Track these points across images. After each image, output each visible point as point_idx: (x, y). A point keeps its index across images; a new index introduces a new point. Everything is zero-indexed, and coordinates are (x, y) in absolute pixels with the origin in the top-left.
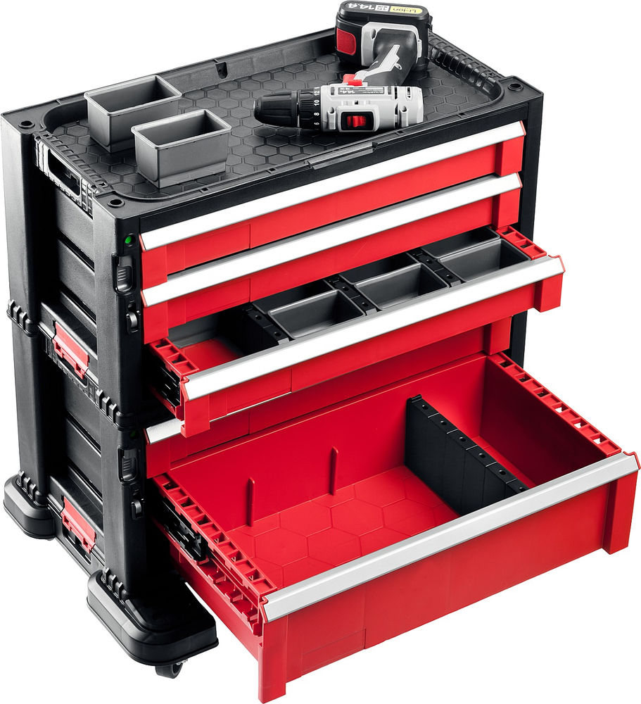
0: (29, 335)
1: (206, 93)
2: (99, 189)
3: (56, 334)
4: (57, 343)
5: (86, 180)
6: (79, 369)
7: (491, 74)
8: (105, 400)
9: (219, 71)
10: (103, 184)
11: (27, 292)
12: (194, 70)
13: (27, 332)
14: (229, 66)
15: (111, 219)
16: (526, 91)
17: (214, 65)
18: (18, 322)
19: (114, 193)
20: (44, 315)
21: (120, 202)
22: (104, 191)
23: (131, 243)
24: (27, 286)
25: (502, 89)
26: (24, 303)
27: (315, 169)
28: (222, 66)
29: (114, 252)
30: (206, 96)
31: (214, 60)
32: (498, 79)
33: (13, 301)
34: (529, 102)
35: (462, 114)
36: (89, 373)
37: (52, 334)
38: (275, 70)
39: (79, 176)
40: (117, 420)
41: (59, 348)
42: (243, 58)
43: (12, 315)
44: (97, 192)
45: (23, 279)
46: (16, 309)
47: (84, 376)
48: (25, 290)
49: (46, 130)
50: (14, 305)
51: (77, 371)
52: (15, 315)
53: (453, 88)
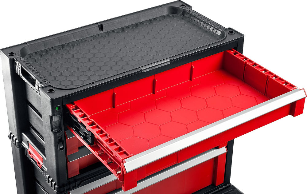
0: (18, 147)
1: (94, 38)
2: (43, 84)
3: (29, 147)
4: (29, 151)
5: (38, 80)
6: (39, 163)
7: (220, 27)
8: (50, 180)
9: (99, 28)
10: (45, 82)
11: (16, 128)
12: (88, 28)
13: (17, 145)
14: (104, 26)
15: (49, 99)
16: (236, 34)
17: (97, 25)
18: (13, 141)
19: (50, 86)
20: (24, 139)
21: (53, 90)
22: (46, 85)
23: (58, 110)
24: (16, 126)
25: (226, 34)
26: (15, 133)
27: (144, 72)
28: (100, 26)
29: (50, 114)
30: (94, 39)
31: (97, 23)
32: (223, 29)
33: (11, 132)
34: (238, 39)
35: (209, 45)
36: (43, 166)
37: (27, 147)
38: (124, 27)
39: (34, 78)
40: (56, 189)
41: (30, 153)
42: (110, 22)
43: (10, 138)
44: (42, 86)
45: (14, 123)
46: (12, 136)
47: (41, 167)
48: (15, 127)
49: (21, 56)
50: (11, 134)
51: (38, 164)
52: (12, 138)
53: (203, 34)
